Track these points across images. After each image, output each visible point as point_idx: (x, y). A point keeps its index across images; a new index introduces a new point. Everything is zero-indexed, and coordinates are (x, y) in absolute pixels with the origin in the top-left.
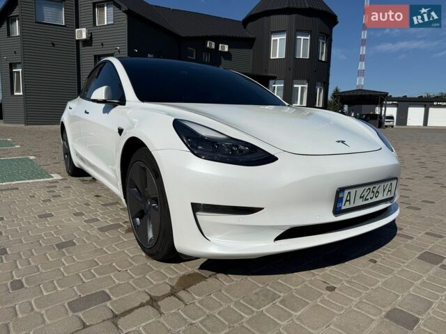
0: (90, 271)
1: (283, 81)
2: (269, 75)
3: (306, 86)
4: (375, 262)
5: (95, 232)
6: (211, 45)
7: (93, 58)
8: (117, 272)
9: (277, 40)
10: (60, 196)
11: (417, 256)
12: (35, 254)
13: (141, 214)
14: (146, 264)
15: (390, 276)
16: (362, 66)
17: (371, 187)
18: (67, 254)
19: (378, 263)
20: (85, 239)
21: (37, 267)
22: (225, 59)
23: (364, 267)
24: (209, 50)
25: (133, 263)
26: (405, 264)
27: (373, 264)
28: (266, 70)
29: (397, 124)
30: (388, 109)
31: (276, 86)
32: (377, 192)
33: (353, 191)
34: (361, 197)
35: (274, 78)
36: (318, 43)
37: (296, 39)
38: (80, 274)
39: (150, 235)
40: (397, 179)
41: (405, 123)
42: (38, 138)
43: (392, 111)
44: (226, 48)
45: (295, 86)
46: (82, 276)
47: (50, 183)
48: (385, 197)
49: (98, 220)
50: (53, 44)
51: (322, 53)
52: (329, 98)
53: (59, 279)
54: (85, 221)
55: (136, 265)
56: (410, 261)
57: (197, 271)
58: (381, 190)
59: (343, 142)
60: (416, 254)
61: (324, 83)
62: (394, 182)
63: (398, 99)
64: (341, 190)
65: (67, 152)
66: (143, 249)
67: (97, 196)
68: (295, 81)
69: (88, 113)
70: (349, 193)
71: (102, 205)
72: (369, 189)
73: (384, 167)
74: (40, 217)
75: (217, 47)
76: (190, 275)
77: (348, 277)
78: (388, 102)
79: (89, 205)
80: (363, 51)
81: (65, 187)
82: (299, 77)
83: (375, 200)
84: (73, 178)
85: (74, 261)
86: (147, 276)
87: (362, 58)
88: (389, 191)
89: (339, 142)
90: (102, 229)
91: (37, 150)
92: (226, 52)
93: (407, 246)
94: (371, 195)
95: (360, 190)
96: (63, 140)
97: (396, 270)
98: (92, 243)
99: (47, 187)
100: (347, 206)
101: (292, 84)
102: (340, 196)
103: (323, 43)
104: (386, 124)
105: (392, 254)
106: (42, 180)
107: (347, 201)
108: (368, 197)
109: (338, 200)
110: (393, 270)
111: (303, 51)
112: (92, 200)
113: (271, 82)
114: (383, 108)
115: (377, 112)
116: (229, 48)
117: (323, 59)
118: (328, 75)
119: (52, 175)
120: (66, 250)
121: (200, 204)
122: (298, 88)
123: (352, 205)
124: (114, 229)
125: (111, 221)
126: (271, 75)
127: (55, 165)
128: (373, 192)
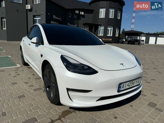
0: (30, 108)
1: (104, 26)
2: (98, 24)
3: (112, 29)
4: (132, 106)
5: (32, 91)
6: (77, 12)
7: (33, 16)
8: (40, 109)
9: (102, 11)
10: (20, 74)
11: (147, 104)
12: (11, 101)
13: (49, 87)
14: (50, 106)
15: (137, 113)
16: (133, 21)
17: (132, 82)
18: (22, 101)
19: (133, 107)
20: (28, 94)
21: (11, 106)
22: (82, 17)
23: (128, 108)
24: (77, 14)
25: (46, 105)
26: (143, 107)
27: (131, 107)
28: (97, 22)
29: (145, 43)
30: (142, 37)
31: (101, 28)
32: (134, 83)
33: (125, 84)
34: (128, 86)
35: (100, 25)
36: (117, 12)
37: (109, 11)
38: (27, 110)
39: (52, 95)
40: (141, 78)
41: (148, 43)
42: (12, 47)
43: (143, 38)
44: (83, 13)
45: (108, 28)
46: (27, 111)
47: (16, 68)
48: (137, 84)
49: (33, 86)
50: (18, 11)
51: (119, 16)
52: (121, 33)
53: (19, 112)
54: (29, 86)
55: (47, 106)
56: (144, 106)
57: (69, 109)
58: (135, 82)
59: (122, 64)
60: (147, 103)
61: (119, 28)
62: (140, 79)
63: (146, 34)
64: (121, 84)
65: (22, 56)
66: (50, 100)
67: (33, 75)
68: (108, 27)
69: (30, 45)
70: (124, 85)
71: (35, 79)
72: (131, 82)
73: (136, 74)
74: (12, 84)
75: (79, 13)
76: (66, 111)
77: (122, 113)
78: (142, 35)
79: (30, 79)
80: (134, 15)
81: (22, 70)
82: (110, 25)
83: (133, 86)
84: (25, 66)
85: (25, 104)
86: (50, 111)
87: (134, 18)
88: (138, 82)
89: (121, 64)
90: (35, 90)
91: (11, 53)
92: (83, 15)
93: (144, 99)
94: (131, 84)
95: (127, 83)
96: (21, 52)
97: (140, 110)
98: (31, 96)
99: (15, 70)
100: (123, 89)
101: (107, 28)
102: (120, 86)
103: (119, 13)
104: (141, 43)
105: (139, 103)
106: (13, 67)
107: (122, 87)
108: (131, 85)
109: (119, 87)
110: (138, 110)
111: (111, 16)
112: (32, 77)
113: (99, 27)
114: (140, 37)
115: (138, 39)
116: (84, 13)
117: (119, 19)
118: (120, 25)
119: (17, 65)
120: (22, 99)
121: (70, 89)
122: (109, 29)
123: (124, 89)
124: (39, 90)
125: (38, 86)
126: (99, 24)
127: (18, 60)
128: (132, 83)
